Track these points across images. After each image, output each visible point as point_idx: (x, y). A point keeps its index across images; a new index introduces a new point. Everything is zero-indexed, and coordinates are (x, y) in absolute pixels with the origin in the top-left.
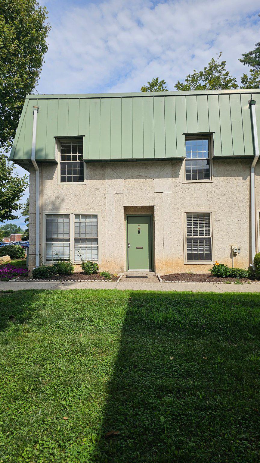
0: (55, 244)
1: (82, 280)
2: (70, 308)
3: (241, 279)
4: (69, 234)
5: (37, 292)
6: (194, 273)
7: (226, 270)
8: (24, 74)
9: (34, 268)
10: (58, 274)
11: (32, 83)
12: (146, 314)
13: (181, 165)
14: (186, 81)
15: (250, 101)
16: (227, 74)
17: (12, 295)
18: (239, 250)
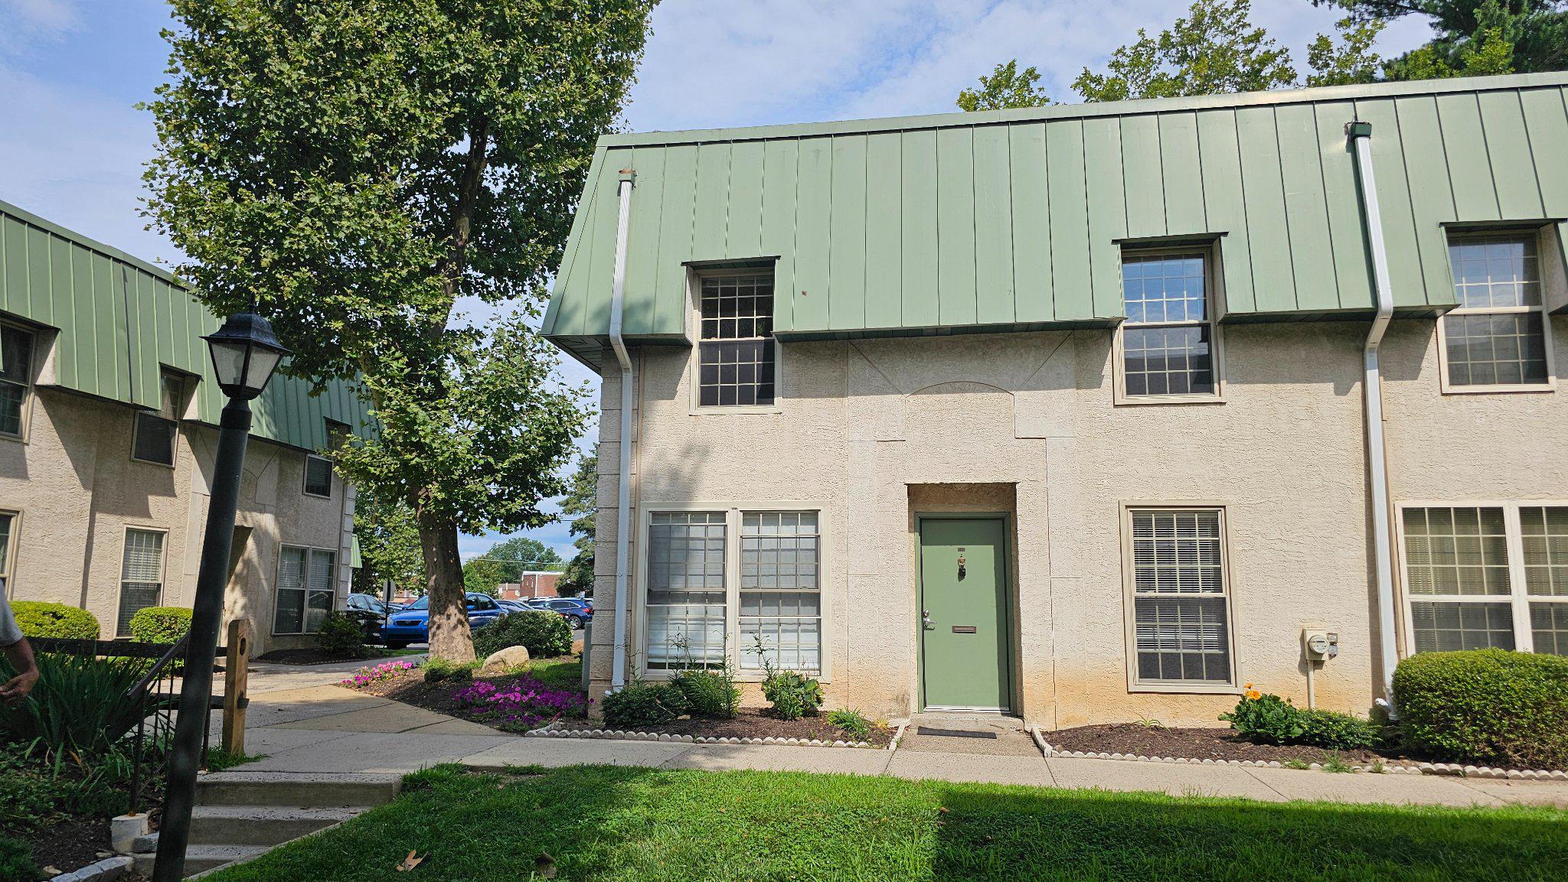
0: (678, 610)
1: (769, 739)
2: (736, 838)
3: (1345, 754)
4: (724, 575)
5: (621, 774)
6: (1167, 724)
7: (1286, 718)
8: (589, 71)
9: (608, 693)
10: (686, 712)
11: (612, 97)
12: (1003, 873)
13: (1108, 342)
14: (1110, 66)
15: (1349, 126)
16: (1257, 37)
17: (542, 784)
18: (1332, 644)
